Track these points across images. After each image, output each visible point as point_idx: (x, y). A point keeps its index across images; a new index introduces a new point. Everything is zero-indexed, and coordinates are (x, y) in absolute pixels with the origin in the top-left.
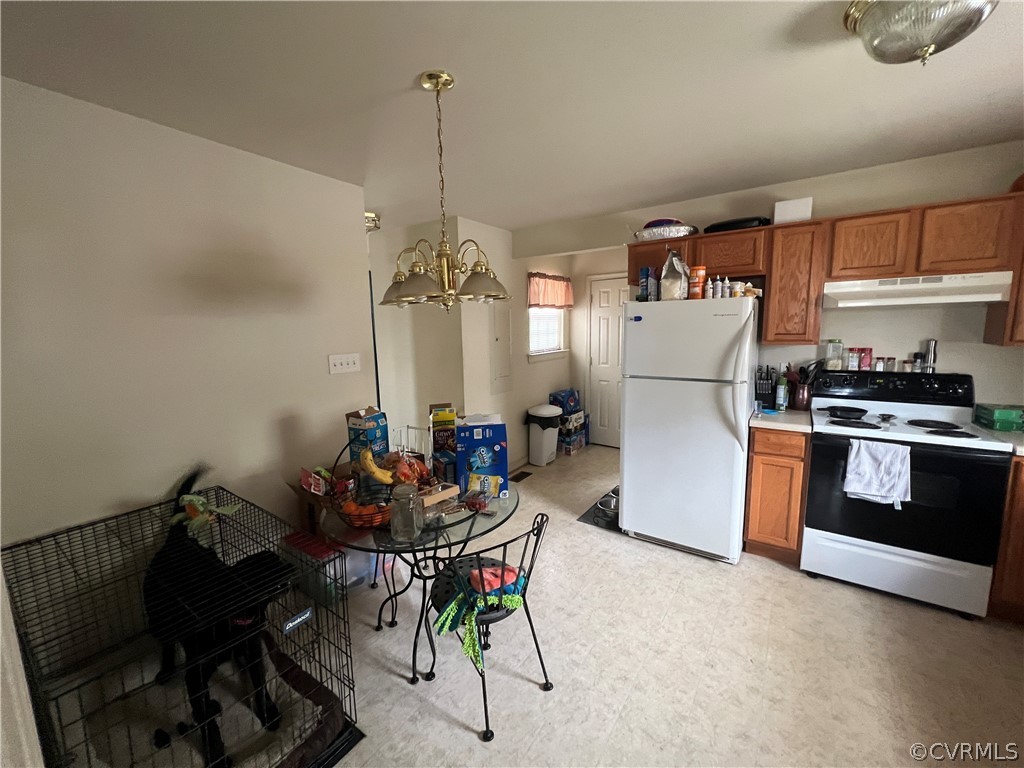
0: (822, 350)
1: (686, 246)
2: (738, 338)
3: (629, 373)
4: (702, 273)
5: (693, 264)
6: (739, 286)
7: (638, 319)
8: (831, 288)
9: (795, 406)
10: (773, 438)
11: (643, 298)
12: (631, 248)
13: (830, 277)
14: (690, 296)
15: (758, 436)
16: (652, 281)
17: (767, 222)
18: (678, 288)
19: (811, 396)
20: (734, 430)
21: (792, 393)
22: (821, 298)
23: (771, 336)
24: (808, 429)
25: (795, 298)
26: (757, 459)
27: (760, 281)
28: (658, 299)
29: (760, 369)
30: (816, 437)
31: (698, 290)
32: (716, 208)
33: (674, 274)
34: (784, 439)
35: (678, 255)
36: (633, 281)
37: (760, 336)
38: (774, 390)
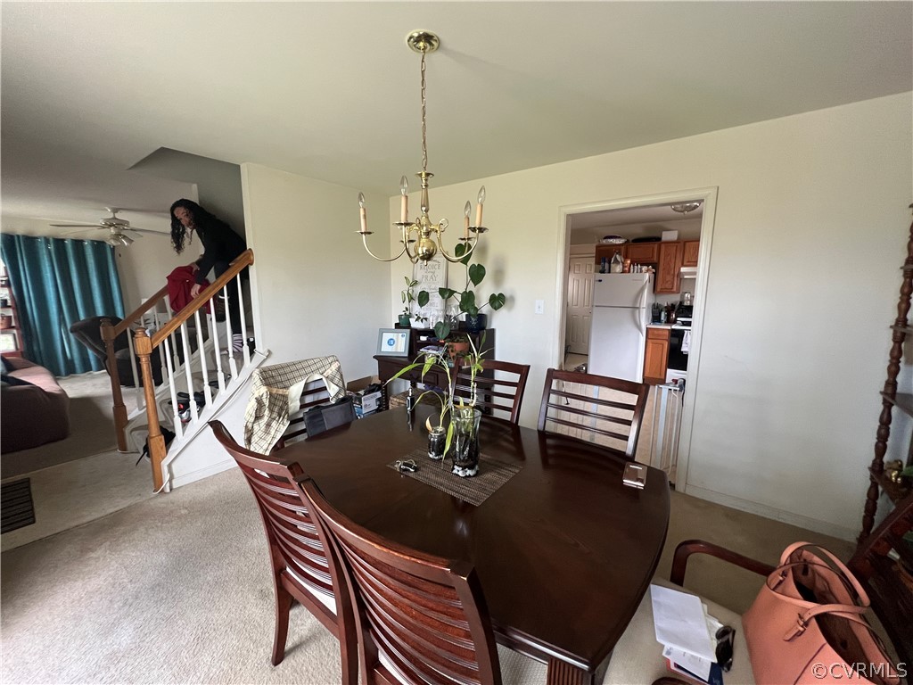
0: (683, 296)
1: (623, 248)
2: (642, 290)
3: (595, 304)
4: (629, 262)
5: (626, 257)
6: (644, 268)
7: (600, 281)
8: (683, 270)
9: (669, 321)
11: (602, 272)
12: (597, 247)
13: (683, 265)
14: (623, 272)
15: (650, 332)
16: (607, 265)
17: (659, 239)
18: (619, 268)
19: (677, 317)
20: (639, 328)
21: (668, 316)
22: (679, 273)
23: (658, 290)
24: (669, 328)
25: (669, 273)
26: (649, 341)
27: (655, 266)
28: (609, 272)
29: (654, 305)
30: (673, 330)
31: (627, 269)
32: (639, 231)
33: (616, 262)
34: (660, 332)
35: (619, 253)
36: (597, 262)
37: (654, 290)
38: (660, 314)
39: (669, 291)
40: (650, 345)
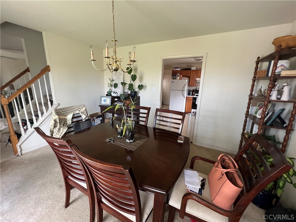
0: (197, 87)
1: (180, 72)
2: (185, 85)
3: (171, 89)
4: (182, 76)
5: (181, 75)
6: (186, 78)
7: (173, 82)
8: (197, 79)
9: (193, 95)
10: (189, 98)
11: (174, 79)
12: (172, 71)
13: (197, 78)
14: (180, 79)
15: (187, 98)
16: (175, 77)
17: (191, 69)
18: (178, 78)
19: (195, 93)
20: (184, 97)
21: (192, 93)
22: (196, 80)
23: (190, 85)
24: (193, 97)
25: (193, 80)
26: (187, 101)
27: (189, 78)
28: (176, 79)
29: (188, 90)
30: (194, 97)
31: (181, 78)
32: (185, 66)
33: (178, 76)
34: (190, 98)
35: (179, 73)
36: (172, 76)
37: (189, 85)
38: (190, 92)
39: (193, 86)
40: (187, 102)
